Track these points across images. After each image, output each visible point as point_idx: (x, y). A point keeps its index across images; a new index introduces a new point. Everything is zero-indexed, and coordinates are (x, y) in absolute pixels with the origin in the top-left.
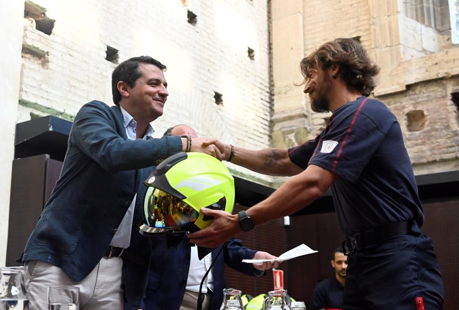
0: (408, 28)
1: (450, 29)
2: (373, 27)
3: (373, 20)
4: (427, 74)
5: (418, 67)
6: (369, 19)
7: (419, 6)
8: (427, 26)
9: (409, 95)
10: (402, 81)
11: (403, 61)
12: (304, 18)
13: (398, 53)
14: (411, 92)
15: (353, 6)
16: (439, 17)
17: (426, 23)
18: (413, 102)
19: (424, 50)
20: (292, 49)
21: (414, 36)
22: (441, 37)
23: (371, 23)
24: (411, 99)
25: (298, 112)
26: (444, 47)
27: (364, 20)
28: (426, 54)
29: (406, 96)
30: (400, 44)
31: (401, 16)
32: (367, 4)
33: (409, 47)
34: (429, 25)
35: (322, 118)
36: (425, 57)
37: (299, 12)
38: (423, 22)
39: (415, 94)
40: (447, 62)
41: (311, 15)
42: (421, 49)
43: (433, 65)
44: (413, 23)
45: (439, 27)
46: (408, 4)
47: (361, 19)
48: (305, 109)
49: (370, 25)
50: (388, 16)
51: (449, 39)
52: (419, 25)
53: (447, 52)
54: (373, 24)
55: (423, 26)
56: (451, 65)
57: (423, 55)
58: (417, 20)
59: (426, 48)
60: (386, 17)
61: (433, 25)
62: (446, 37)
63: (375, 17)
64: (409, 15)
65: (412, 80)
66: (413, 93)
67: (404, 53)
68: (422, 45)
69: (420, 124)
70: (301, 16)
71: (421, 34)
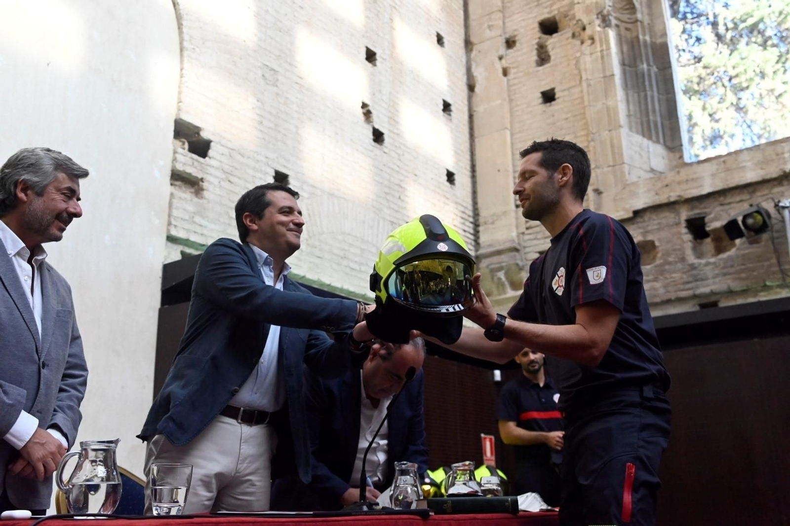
0: (632, 144)
1: (681, 145)
2: (592, 144)
3: (592, 135)
4: (657, 197)
5: (645, 189)
6: (587, 135)
7: (645, 119)
8: (654, 142)
9: (637, 223)
10: (628, 206)
11: (628, 182)
12: (512, 135)
13: (623, 173)
14: (639, 220)
15: (568, 120)
16: (668, 133)
17: (654, 138)
18: (642, 230)
19: (652, 170)
20: (499, 171)
21: (640, 154)
22: (672, 155)
23: (590, 139)
24: (640, 228)
25: (508, 245)
26: (677, 166)
27: (581, 136)
28: (655, 174)
29: (633, 224)
30: (623, 163)
31: (624, 131)
32: (584, 118)
33: (635, 167)
34: (658, 142)
36: (653, 178)
37: (506, 128)
38: (650, 138)
39: (644, 221)
40: (679, 183)
41: (520, 132)
42: (648, 169)
43: (663, 187)
44: (638, 139)
45: (669, 144)
46: (632, 118)
47: (579, 134)
48: (516, 241)
49: (589, 142)
50: (610, 131)
51: (681, 157)
52: (645, 142)
53: (678, 172)
54: (593, 140)
55: (650, 143)
56: (684, 186)
57: (651, 175)
58: (644, 136)
59: (655, 168)
60: (607, 132)
61: (661, 140)
62: (678, 155)
63: (594, 131)
64: (634, 129)
65: (639, 204)
66: (641, 220)
67: (629, 174)
68: (650, 165)
69: (651, 257)
70: (508, 133)
71: (649, 152)
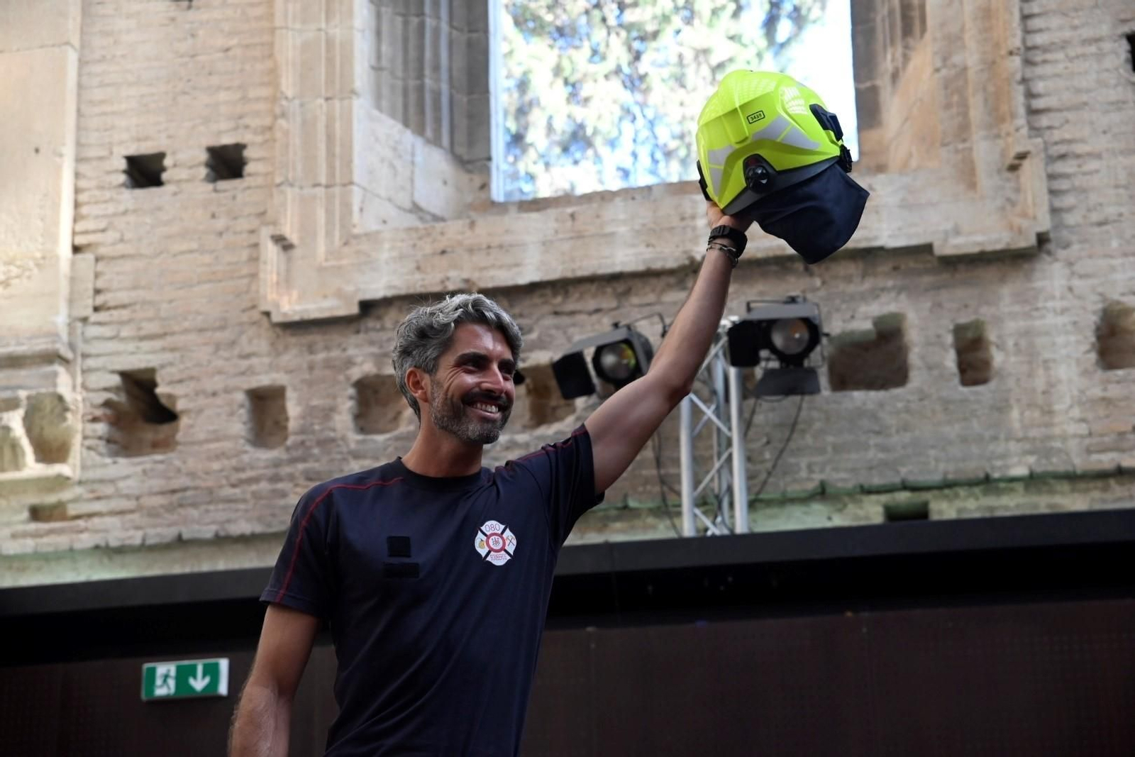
0: (377, 140)
1: (489, 159)
2: (282, 122)
3: (284, 103)
4: (418, 276)
5: (395, 254)
6: (274, 99)
7: (412, 83)
8: (428, 141)
9: (367, 330)
10: (349, 288)
11: (356, 231)
12: (82, 63)
13: (347, 206)
14: (371, 323)
15: (230, 53)
16: (462, 123)
17: (429, 133)
18: (375, 350)
19: (416, 209)
20: (37, 151)
21: (392, 166)
22: (465, 177)
23: (278, 110)
24: (372, 343)
25: (41, 345)
26: (471, 207)
27: (258, 99)
28: (421, 219)
29: (358, 332)
30: (351, 183)
31: (361, 106)
32: (271, 56)
33: (378, 196)
34: (436, 142)
35: (113, 372)
36: (416, 229)
37: (67, 43)
38: (420, 131)
39: (383, 329)
40: (471, 251)
41: (103, 59)
42: (408, 205)
43: (434, 254)
44: (391, 128)
45: (461, 150)
46: (385, 74)
47: (252, 94)
48: (65, 336)
49: (275, 118)
50: (327, 99)
51: (485, 186)
52: (409, 137)
53: (472, 224)
54: (283, 115)
55: (419, 142)
56: (479, 259)
57: (412, 221)
58: (406, 123)
59: (423, 204)
60: (321, 101)
61: (445, 140)
62: (478, 181)
63: (290, 94)
64: (385, 103)
65: (377, 289)
66: (378, 326)
67: (361, 210)
68: (412, 194)
69: (391, 415)
70: (72, 56)
71: (413, 163)
